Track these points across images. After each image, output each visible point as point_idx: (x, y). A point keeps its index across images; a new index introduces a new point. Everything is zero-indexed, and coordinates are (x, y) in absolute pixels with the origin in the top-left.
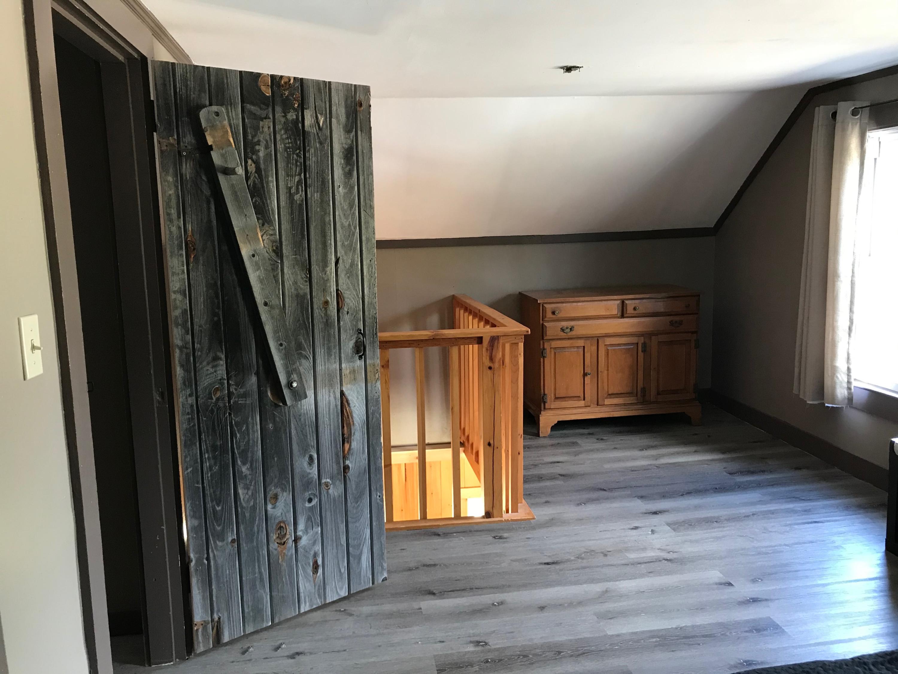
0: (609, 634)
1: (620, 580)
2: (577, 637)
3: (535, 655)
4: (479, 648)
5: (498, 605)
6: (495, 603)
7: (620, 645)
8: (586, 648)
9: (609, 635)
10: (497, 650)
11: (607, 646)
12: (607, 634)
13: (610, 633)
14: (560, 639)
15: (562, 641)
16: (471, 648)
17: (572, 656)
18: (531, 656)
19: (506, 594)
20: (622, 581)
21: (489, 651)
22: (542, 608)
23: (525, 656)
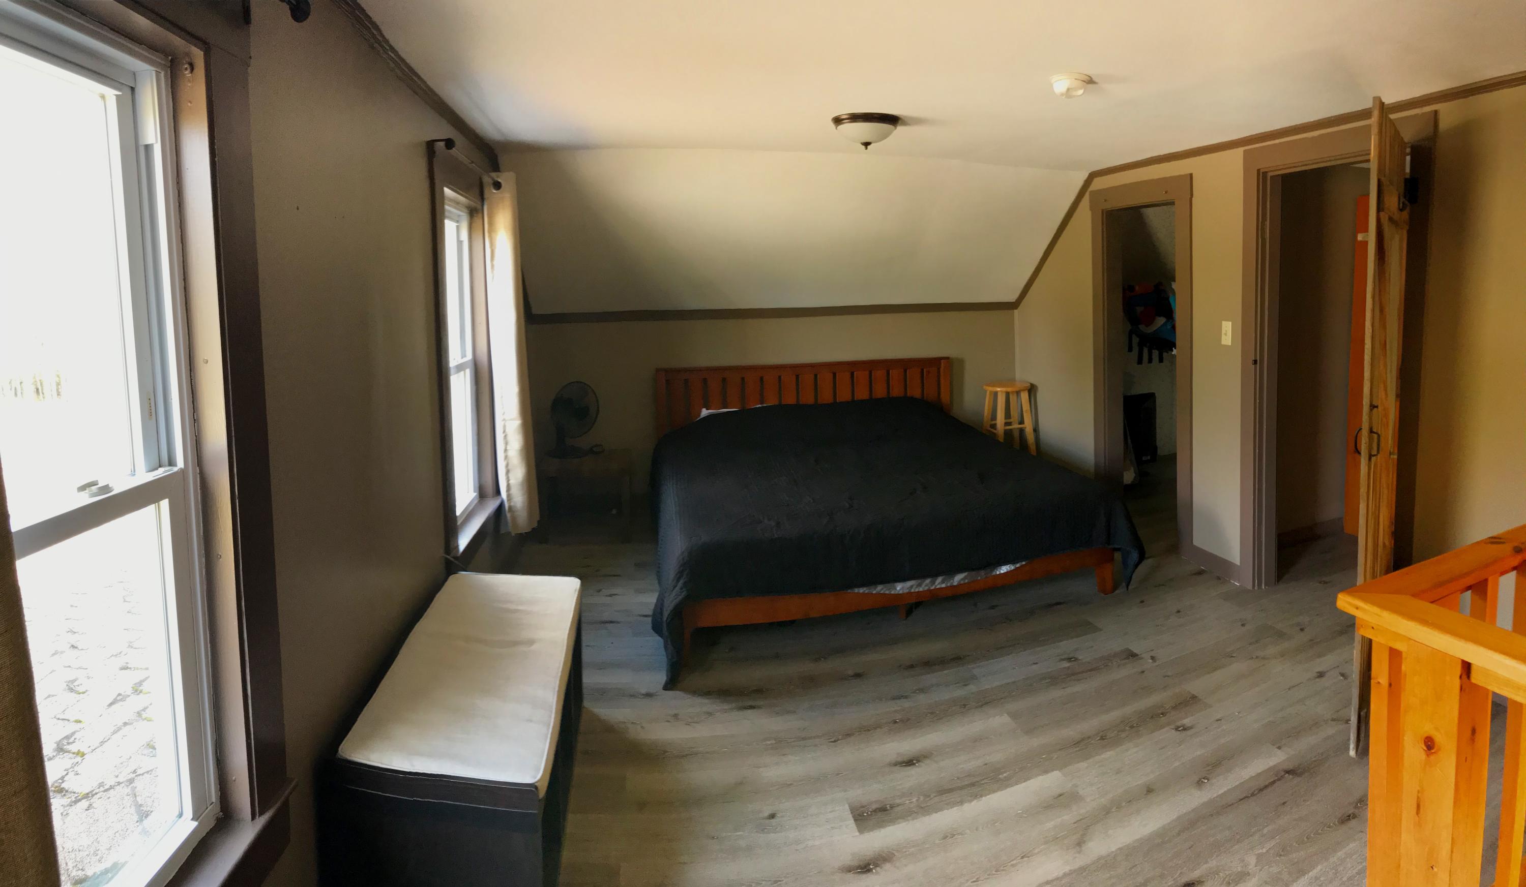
0: (1058, 771)
1: (1065, 875)
2: (1091, 760)
3: (1124, 731)
4: (1179, 724)
5: (1200, 779)
6: (1206, 781)
7: (1042, 760)
8: (1077, 749)
9: (1056, 770)
10: (1162, 727)
11: (1056, 756)
12: (1060, 771)
13: (1056, 774)
14: (1109, 753)
15: (1106, 751)
16: (1187, 722)
17: (1089, 737)
18: (1127, 728)
19: (1205, 799)
20: (1061, 874)
21: (1168, 724)
22: (1149, 790)
23: (1132, 727)
